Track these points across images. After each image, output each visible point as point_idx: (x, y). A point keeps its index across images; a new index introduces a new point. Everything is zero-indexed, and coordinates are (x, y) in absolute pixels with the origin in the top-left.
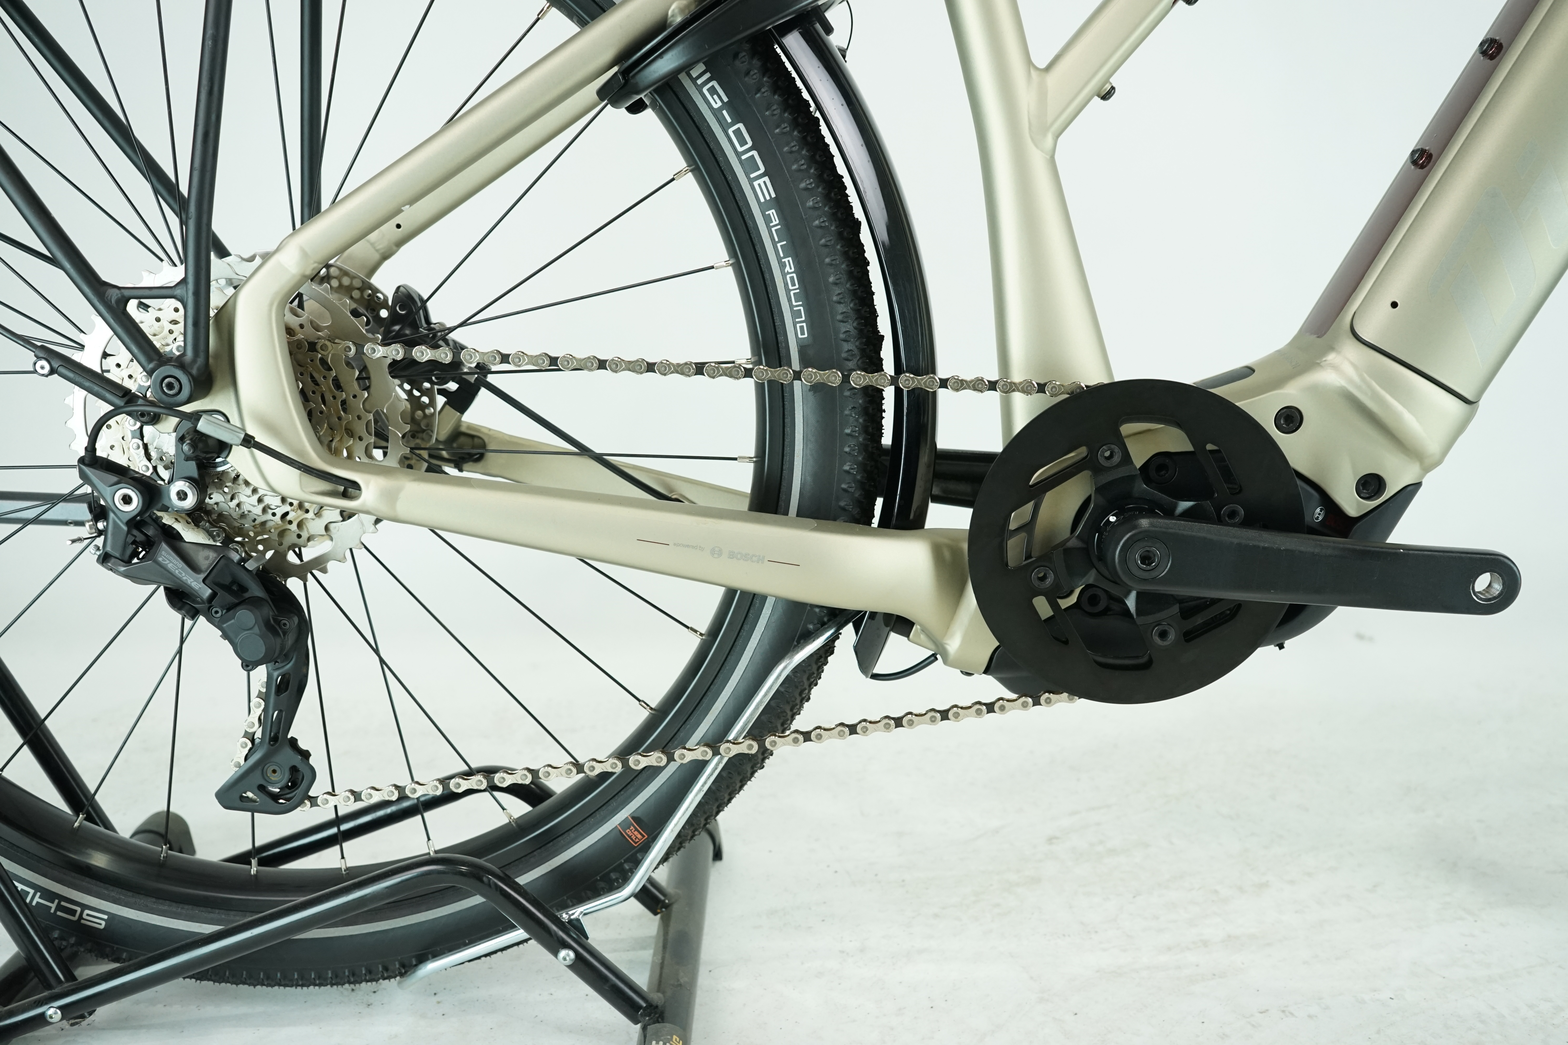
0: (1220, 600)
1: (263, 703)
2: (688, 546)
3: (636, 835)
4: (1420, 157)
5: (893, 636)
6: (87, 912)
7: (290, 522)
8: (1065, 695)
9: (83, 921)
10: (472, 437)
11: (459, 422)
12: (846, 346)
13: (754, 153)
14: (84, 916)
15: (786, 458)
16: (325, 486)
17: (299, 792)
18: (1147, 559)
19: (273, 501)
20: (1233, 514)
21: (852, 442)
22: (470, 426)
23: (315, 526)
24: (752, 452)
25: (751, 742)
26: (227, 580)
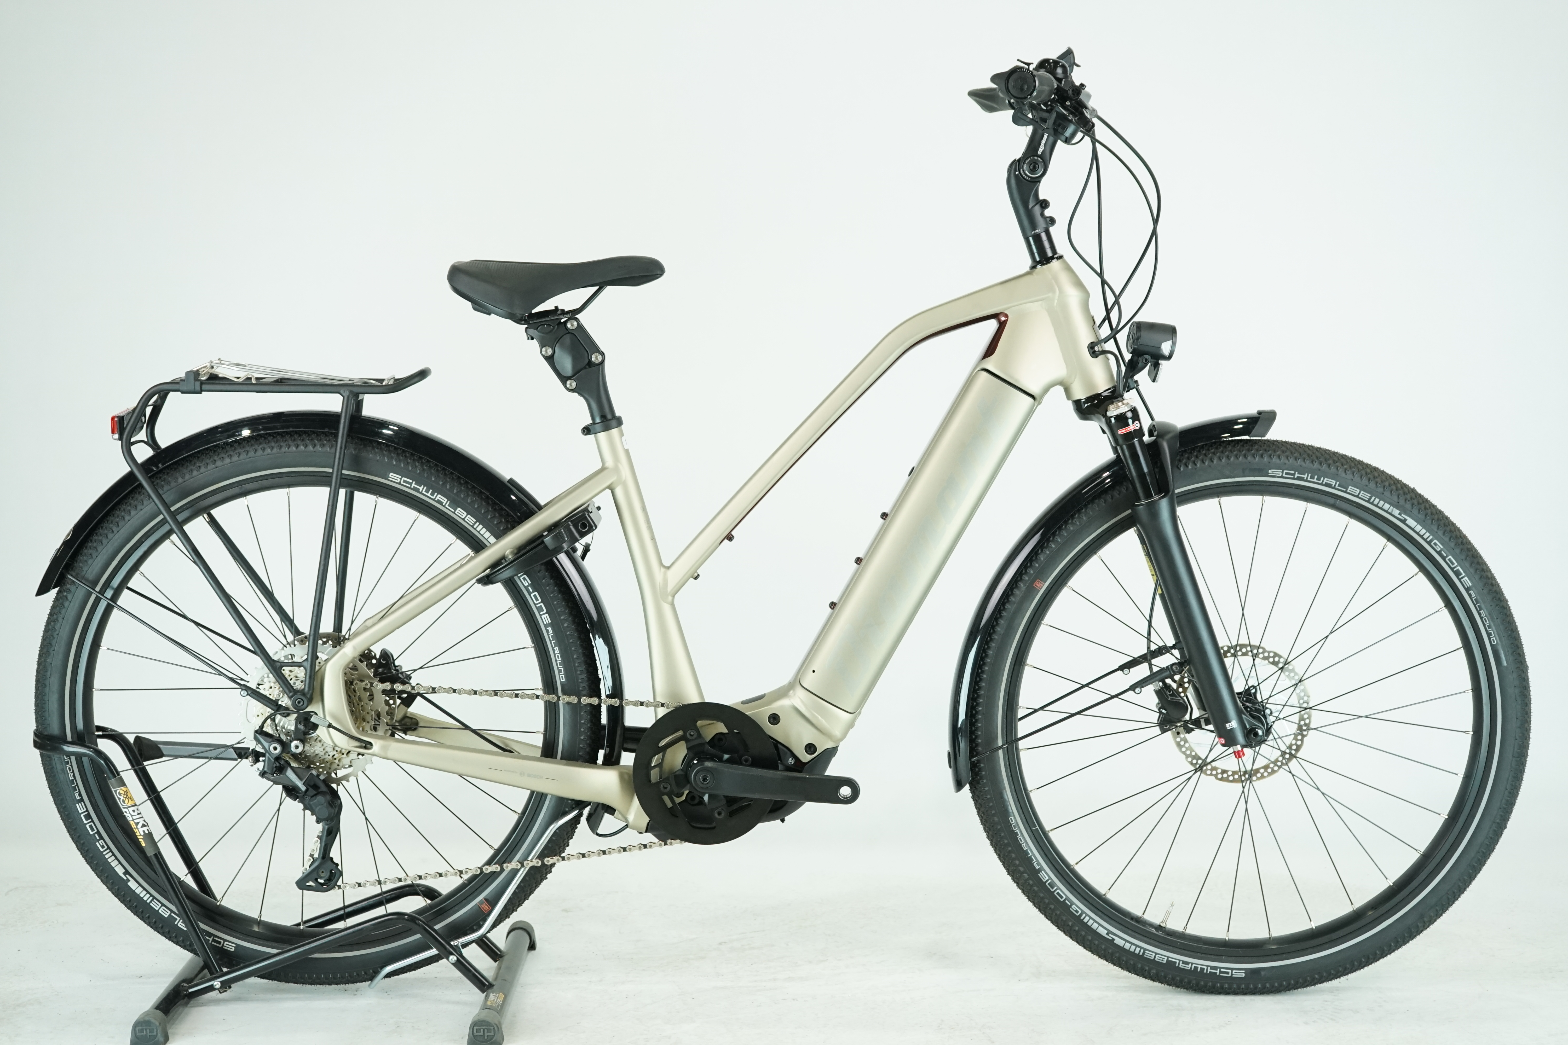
0: (745, 798)
1: (319, 841)
2: (510, 771)
3: (486, 907)
4: (832, 605)
5: (606, 816)
6: (226, 943)
7: (335, 759)
8: (678, 841)
9: (224, 947)
10: (411, 718)
11: (406, 712)
12: (582, 685)
13: (542, 604)
14: (225, 945)
15: (556, 733)
16: (357, 744)
17: (333, 882)
18: (705, 779)
19: (329, 749)
20: (746, 761)
21: (585, 726)
22: (411, 714)
23: (346, 761)
24: (542, 729)
25: (538, 860)
26: (312, 784)
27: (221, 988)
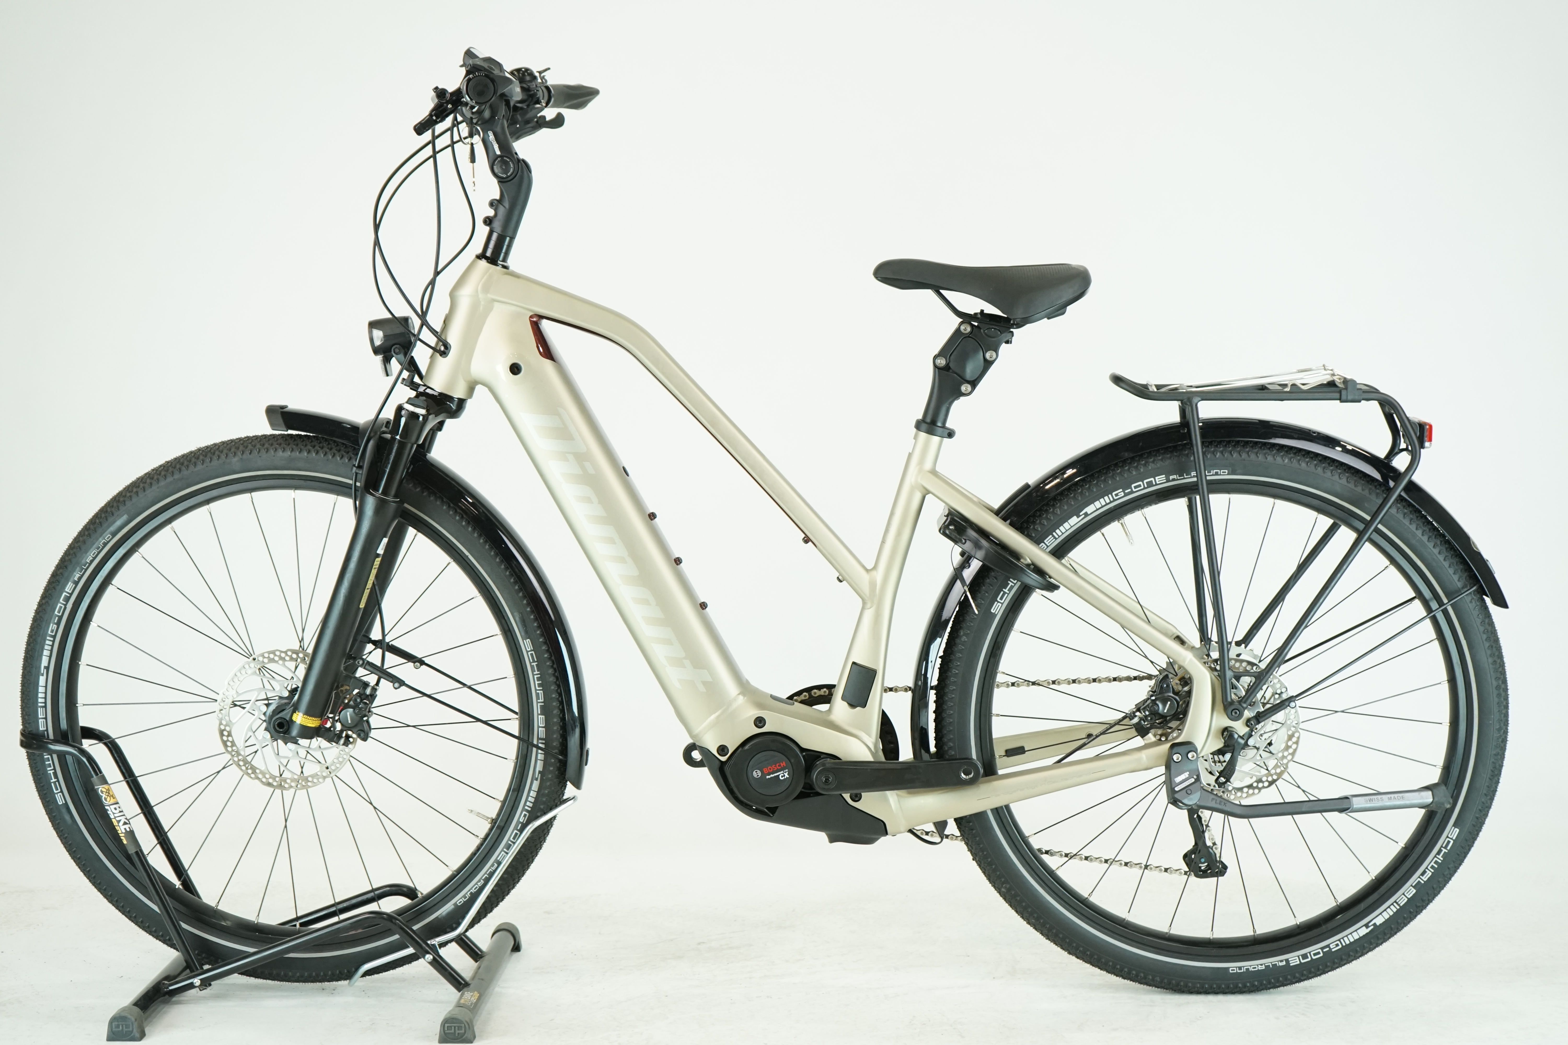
27: (200, 985)
